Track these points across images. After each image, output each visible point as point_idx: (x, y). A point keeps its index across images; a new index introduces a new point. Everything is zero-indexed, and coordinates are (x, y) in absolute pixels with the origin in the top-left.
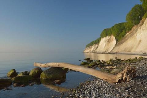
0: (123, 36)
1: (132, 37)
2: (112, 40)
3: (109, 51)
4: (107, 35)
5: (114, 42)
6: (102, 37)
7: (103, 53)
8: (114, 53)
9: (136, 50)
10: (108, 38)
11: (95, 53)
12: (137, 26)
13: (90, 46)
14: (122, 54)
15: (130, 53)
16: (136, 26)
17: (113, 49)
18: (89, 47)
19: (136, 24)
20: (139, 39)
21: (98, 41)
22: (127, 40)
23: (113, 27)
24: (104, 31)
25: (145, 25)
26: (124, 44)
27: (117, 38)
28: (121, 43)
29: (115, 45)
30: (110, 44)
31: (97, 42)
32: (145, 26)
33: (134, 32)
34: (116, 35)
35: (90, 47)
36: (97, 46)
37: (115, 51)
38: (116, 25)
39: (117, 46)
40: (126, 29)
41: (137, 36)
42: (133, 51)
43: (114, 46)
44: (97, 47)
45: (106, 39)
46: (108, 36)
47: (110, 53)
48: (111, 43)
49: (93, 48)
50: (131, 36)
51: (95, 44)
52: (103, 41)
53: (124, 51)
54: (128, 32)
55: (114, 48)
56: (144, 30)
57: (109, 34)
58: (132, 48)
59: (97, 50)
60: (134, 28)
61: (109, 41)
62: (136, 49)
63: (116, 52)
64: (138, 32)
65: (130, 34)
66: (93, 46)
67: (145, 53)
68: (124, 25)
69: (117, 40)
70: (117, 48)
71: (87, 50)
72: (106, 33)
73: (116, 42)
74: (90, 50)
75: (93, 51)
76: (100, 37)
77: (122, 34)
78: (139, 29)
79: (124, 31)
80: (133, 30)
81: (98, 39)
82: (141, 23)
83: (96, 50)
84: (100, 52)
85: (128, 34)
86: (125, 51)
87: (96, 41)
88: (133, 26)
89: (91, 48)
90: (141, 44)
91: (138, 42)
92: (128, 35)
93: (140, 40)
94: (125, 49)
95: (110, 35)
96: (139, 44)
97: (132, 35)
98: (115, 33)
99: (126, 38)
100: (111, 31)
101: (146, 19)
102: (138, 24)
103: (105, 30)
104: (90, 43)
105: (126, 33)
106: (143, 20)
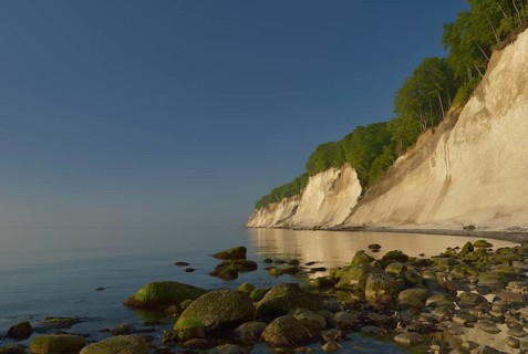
0: (385, 168)
1: (417, 170)
2: (348, 182)
3: (339, 221)
4: (327, 166)
5: (355, 189)
6: (313, 170)
7: (315, 229)
8: (356, 229)
9: (436, 218)
10: (332, 174)
11: (286, 227)
12: (433, 132)
13: (272, 202)
14: (382, 230)
15: (412, 227)
16: (430, 132)
17: (350, 215)
18: (268, 208)
19: (428, 126)
20: (443, 179)
21: (299, 185)
22: (400, 180)
23: (349, 137)
24: (318, 150)
25: (464, 127)
26: (391, 195)
27: (364, 173)
28: (381, 193)
29: (359, 200)
30: (339, 196)
31: (295, 189)
32: (462, 128)
33: (425, 151)
34: (362, 163)
35: (272, 205)
36: (293, 204)
37: (357, 221)
38: (360, 129)
39: (366, 201)
40: (395, 142)
41: (434, 165)
42: (423, 221)
43: (354, 203)
44: (296, 207)
45: (326, 180)
46: (332, 169)
47: (341, 228)
48: (342, 194)
49: (280, 211)
50: (413, 167)
51: (289, 195)
52: (316, 186)
53: (391, 220)
54: (404, 152)
55: (354, 210)
56: (459, 143)
57: (334, 161)
58: (418, 209)
59: (296, 219)
60: (424, 138)
61: (335, 186)
62: (434, 211)
63: (360, 224)
64: (438, 150)
65: (411, 161)
66: (280, 205)
67: (472, 227)
68: (388, 128)
69: (364, 183)
70: (365, 209)
71: (260, 220)
72: (327, 158)
73: (360, 190)
74: (270, 216)
75: (279, 222)
76: (306, 171)
77: (382, 159)
78: (441, 143)
79: (386, 150)
80: (418, 145)
81: (298, 180)
82: (447, 121)
83: (290, 216)
84: (304, 225)
85: (400, 158)
86: (396, 221)
87: (290, 186)
88: (420, 132)
89: (274, 210)
90: (450, 193)
91: (441, 187)
92: (402, 163)
93: (448, 182)
94: (395, 213)
95: (340, 165)
96: (443, 194)
97: (417, 163)
98: (357, 158)
99: (397, 175)
100: (343, 152)
101: (463, 105)
102: (436, 124)
103: (322, 147)
104: (269, 192)
105: (396, 157)
106: (452, 109)
